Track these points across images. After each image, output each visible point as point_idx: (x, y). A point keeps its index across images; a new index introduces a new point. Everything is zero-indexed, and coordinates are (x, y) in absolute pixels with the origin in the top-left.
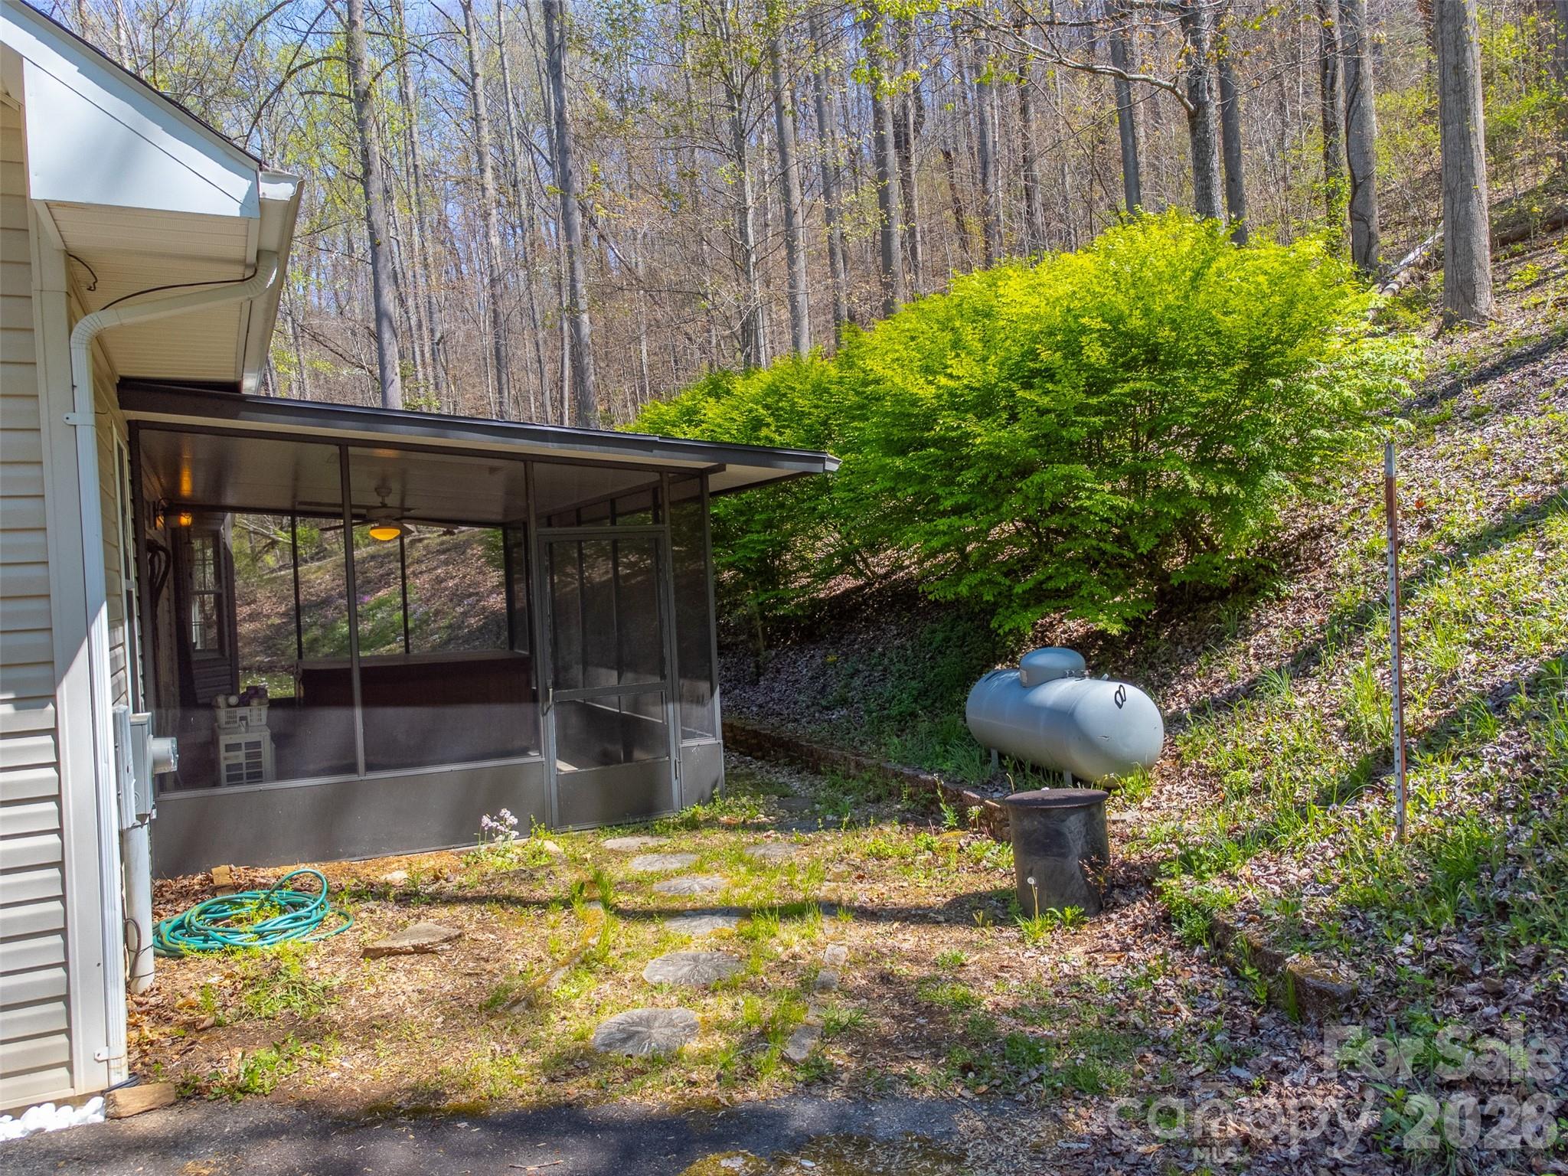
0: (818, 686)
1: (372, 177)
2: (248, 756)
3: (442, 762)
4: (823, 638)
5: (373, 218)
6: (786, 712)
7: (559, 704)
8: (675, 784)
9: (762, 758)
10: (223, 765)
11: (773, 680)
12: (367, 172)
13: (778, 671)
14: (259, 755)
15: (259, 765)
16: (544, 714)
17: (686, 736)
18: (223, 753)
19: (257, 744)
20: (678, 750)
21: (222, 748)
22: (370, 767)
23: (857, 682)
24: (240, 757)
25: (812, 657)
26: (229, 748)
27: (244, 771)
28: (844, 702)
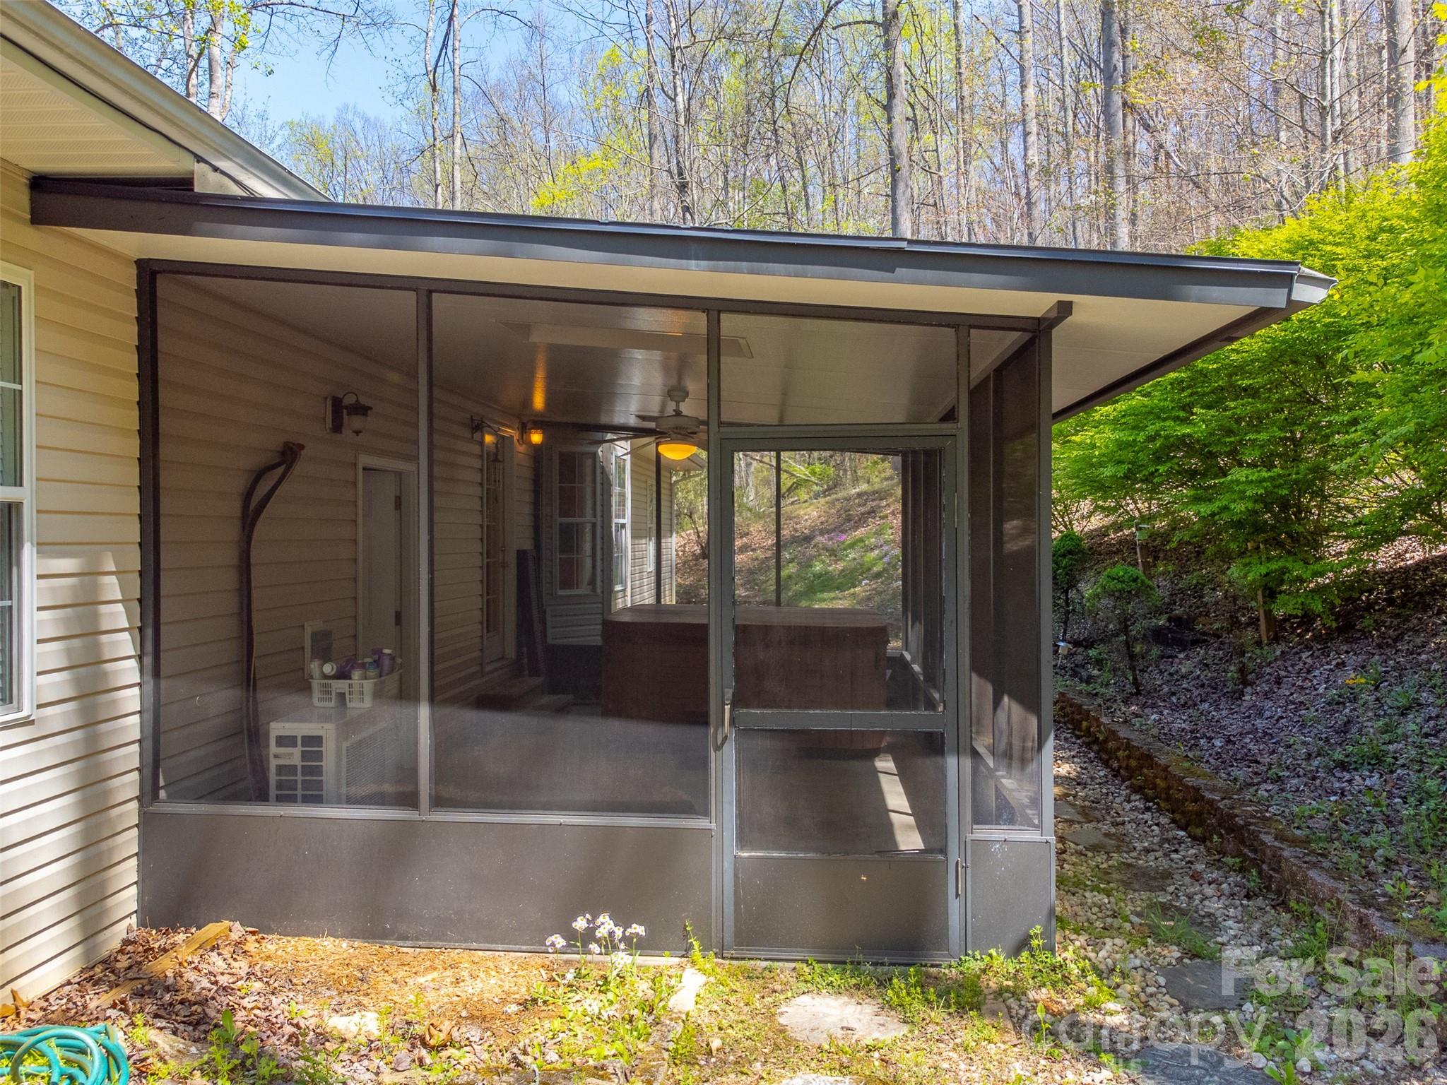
0: (1340, 718)
1: (896, 101)
2: (305, 755)
3: (548, 807)
4: (1366, 634)
5: (894, 144)
6: (1266, 759)
7: (745, 733)
8: (954, 906)
9: (1202, 840)
10: (273, 763)
11: (1267, 695)
12: (891, 96)
13: (1279, 682)
14: (319, 756)
15: (318, 771)
16: (718, 748)
17: (980, 817)
18: (273, 749)
19: (318, 740)
20: (962, 844)
21: (273, 742)
22: (439, 802)
23: (1410, 725)
24: (294, 756)
25: (1342, 664)
26: (283, 741)
27: (299, 778)
28: (1377, 761)
